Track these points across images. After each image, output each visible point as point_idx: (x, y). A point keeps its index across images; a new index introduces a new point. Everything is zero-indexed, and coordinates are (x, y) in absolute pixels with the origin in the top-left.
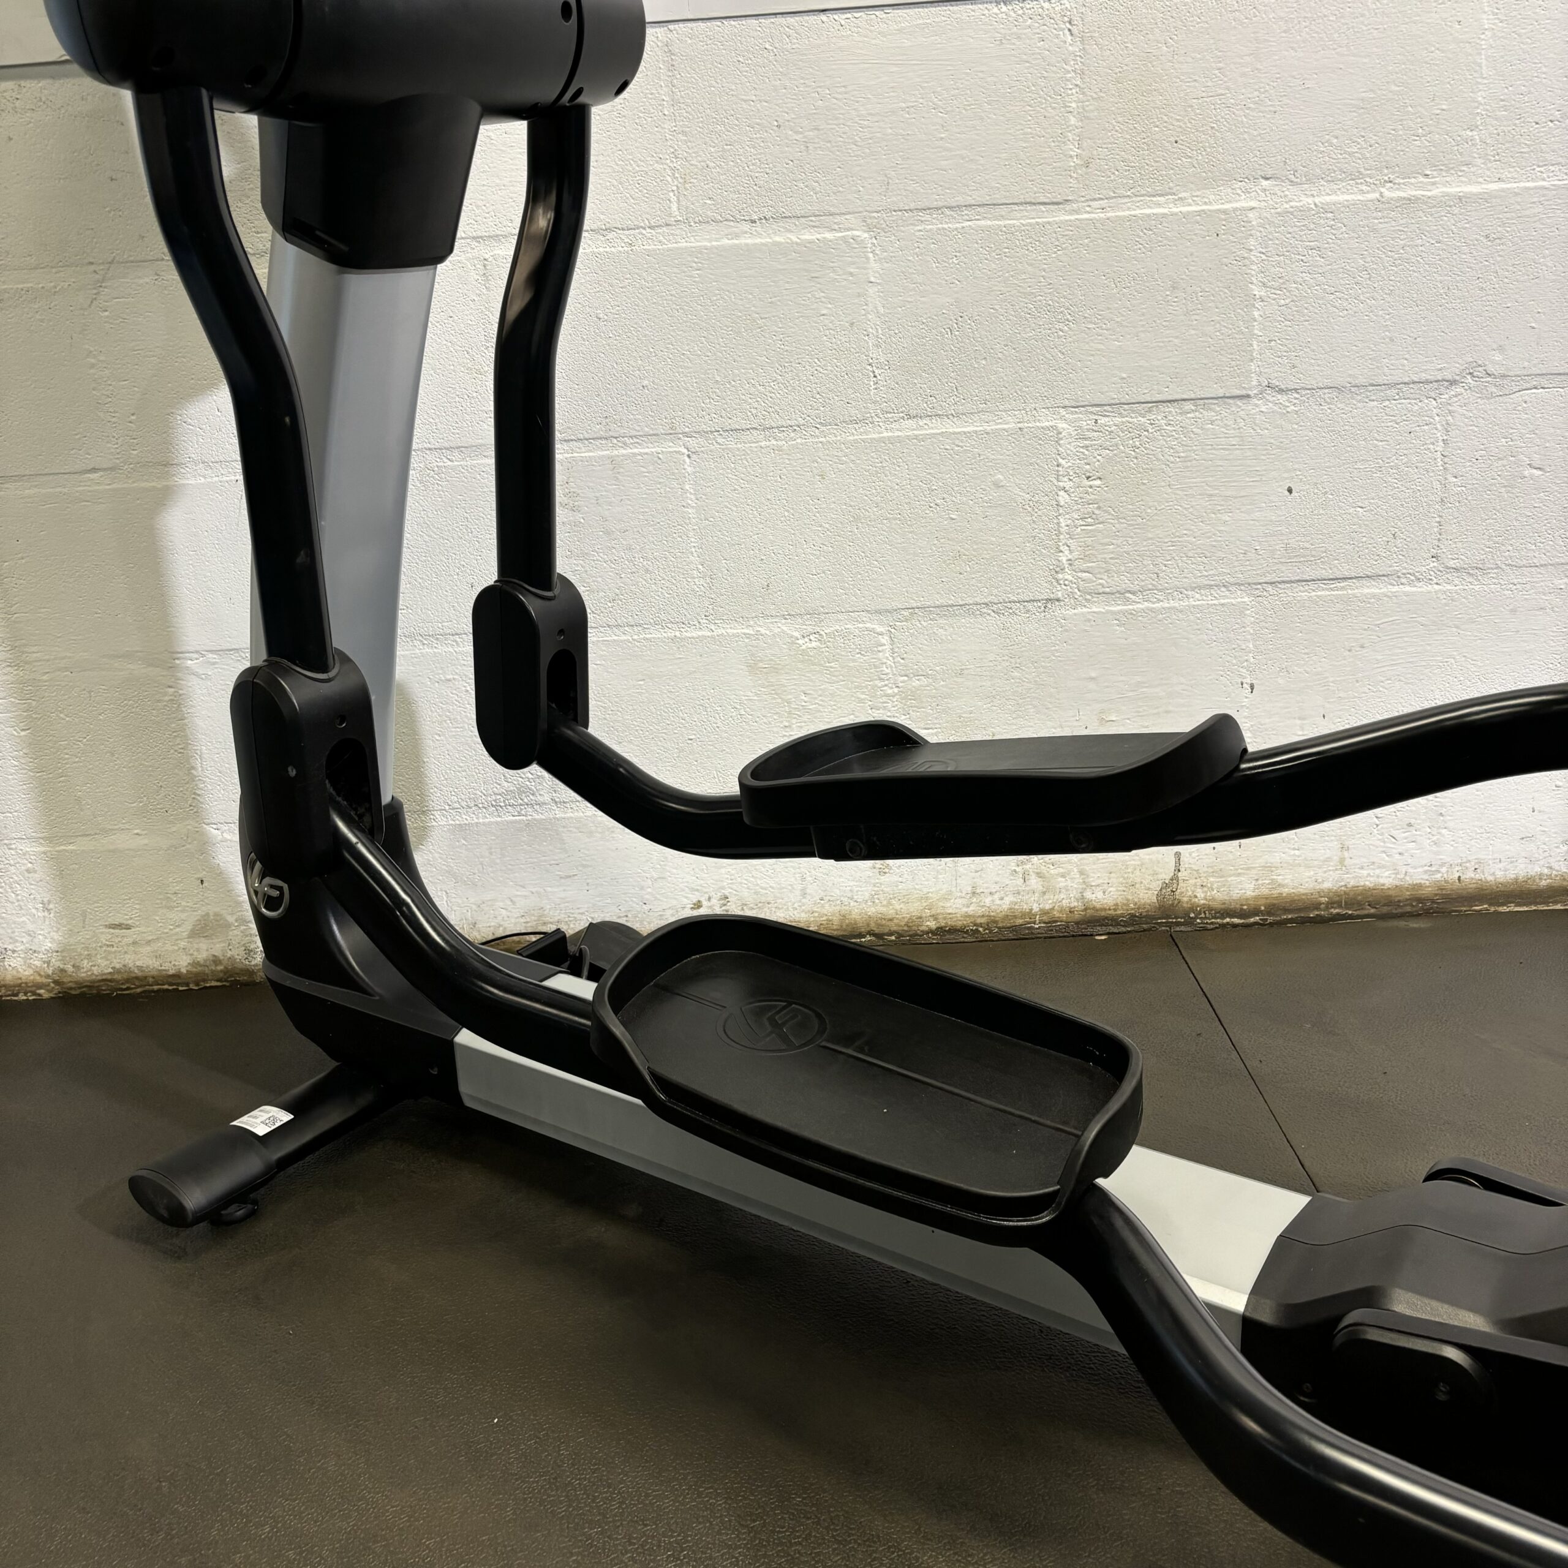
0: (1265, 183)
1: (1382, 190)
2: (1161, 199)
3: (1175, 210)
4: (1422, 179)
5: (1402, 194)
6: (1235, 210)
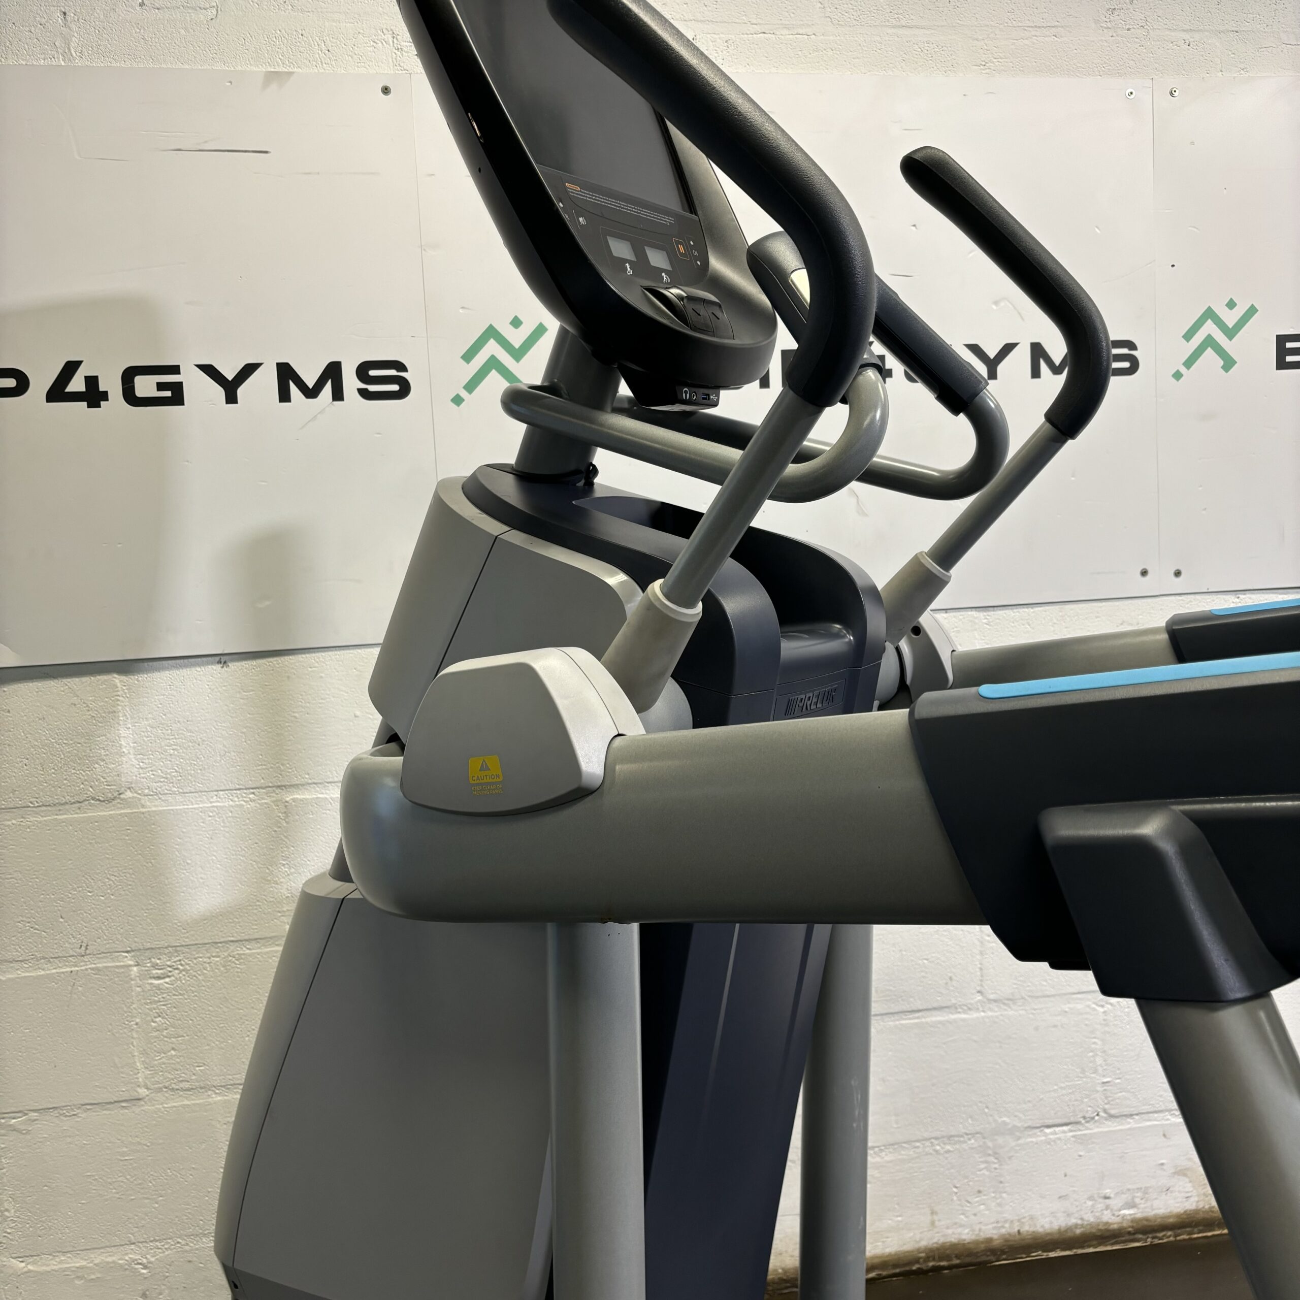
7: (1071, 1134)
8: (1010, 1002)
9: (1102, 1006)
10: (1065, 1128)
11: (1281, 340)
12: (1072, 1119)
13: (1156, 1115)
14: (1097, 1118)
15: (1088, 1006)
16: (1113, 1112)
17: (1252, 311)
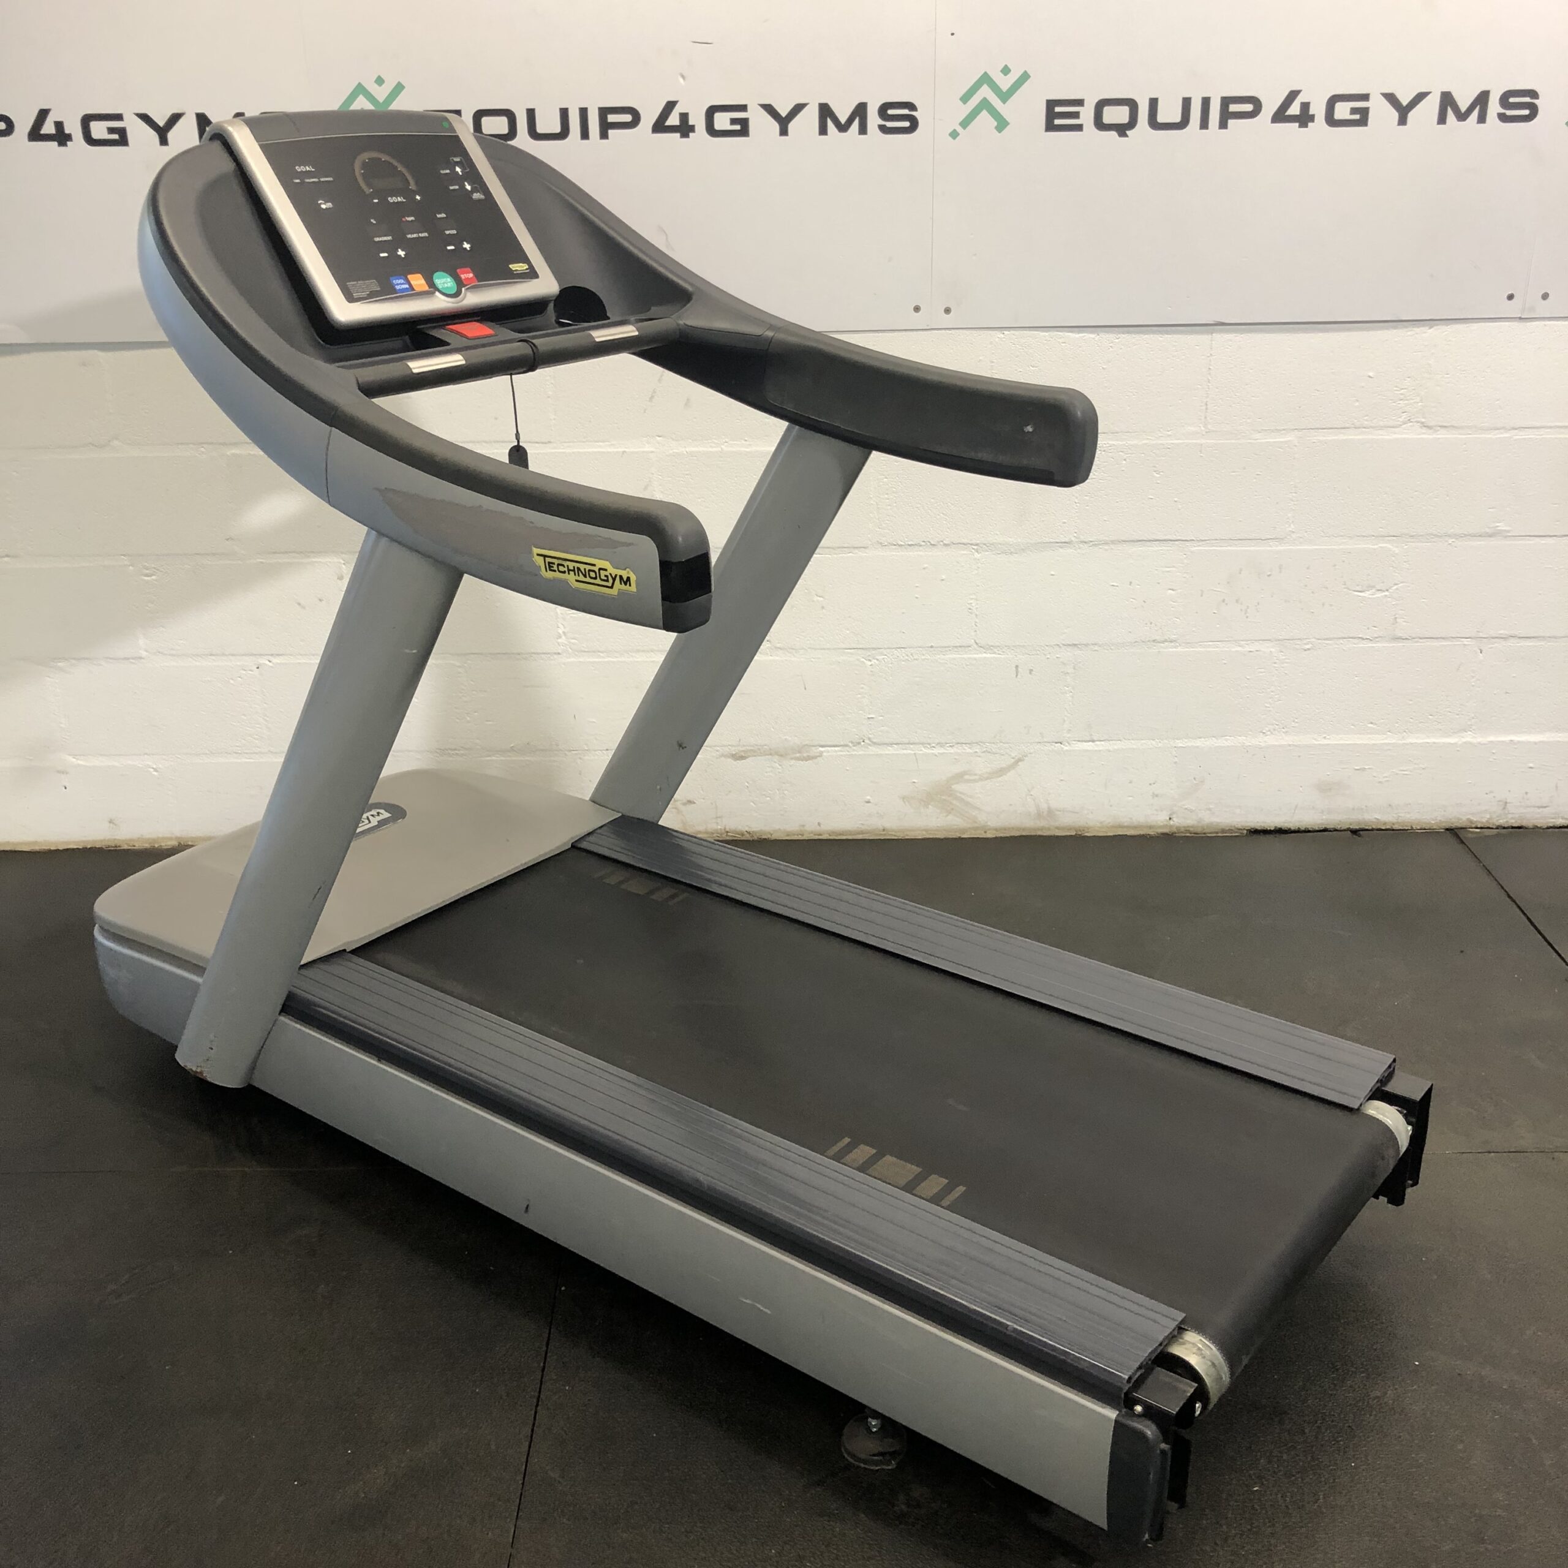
0: (658, 438)
1: (722, 446)
2: (601, 444)
3: (609, 450)
4: (743, 442)
5: (734, 450)
6: (643, 452)
7: (841, 753)
8: (794, 651)
9: (870, 660)
10: (836, 749)
11: (1051, 104)
12: (842, 743)
13: (912, 746)
14: (863, 743)
15: (858, 660)
16: (874, 741)
17: (1025, 77)
